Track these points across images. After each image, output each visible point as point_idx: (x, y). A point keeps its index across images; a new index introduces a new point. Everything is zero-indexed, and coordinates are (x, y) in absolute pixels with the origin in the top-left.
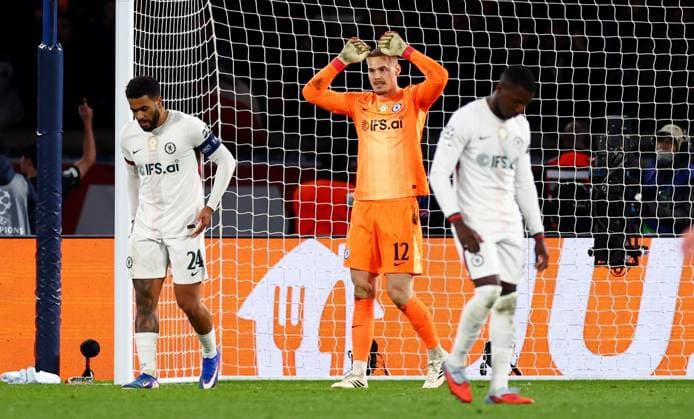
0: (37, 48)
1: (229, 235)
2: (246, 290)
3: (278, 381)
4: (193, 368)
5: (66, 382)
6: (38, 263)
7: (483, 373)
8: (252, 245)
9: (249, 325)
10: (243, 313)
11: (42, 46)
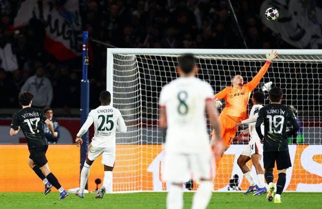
0: (81, 81)
1: (144, 143)
2: (150, 162)
3: (160, 193)
4: (132, 188)
5: (90, 192)
6: (81, 153)
7: (229, 190)
8: (152, 147)
9: (150, 174)
10: (149, 169)
11: (82, 81)
